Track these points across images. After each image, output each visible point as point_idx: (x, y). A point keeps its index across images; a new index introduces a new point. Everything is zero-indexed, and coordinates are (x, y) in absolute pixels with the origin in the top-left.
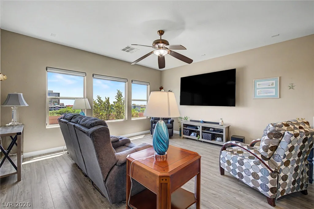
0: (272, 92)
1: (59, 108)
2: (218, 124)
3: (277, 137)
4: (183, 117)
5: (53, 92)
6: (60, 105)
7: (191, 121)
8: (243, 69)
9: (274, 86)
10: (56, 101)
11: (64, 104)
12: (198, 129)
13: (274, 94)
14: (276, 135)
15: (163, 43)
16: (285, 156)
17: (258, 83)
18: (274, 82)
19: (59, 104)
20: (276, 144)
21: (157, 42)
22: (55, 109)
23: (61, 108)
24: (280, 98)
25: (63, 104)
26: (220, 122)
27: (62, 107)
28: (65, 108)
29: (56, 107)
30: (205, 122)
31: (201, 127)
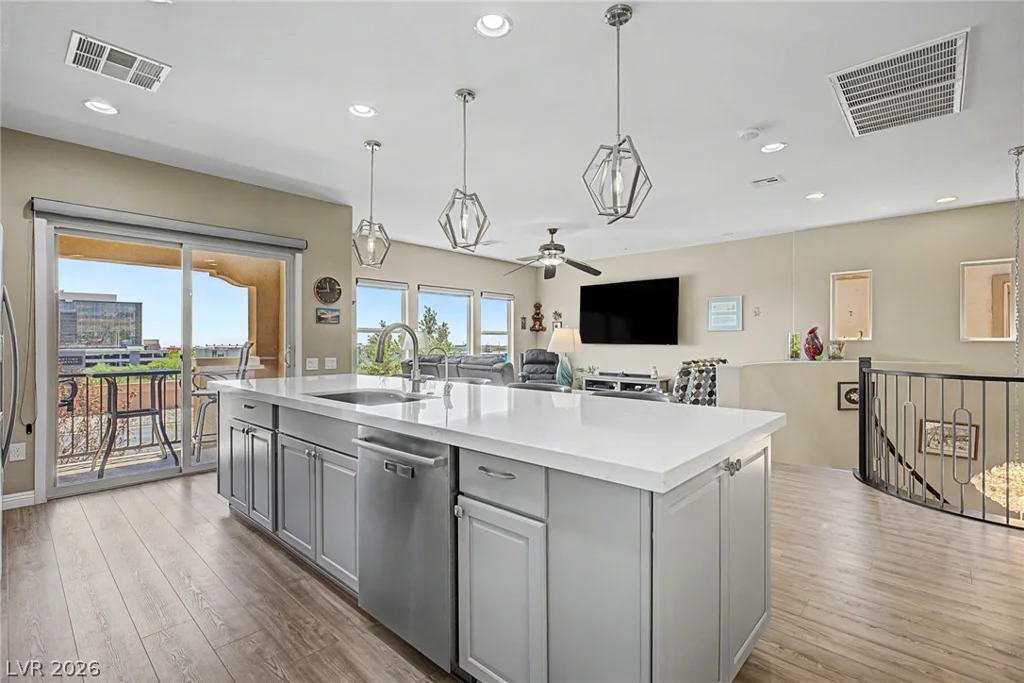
0: (733, 321)
1: (143, 356)
2: (649, 377)
3: (686, 376)
4: (586, 368)
5: (118, 301)
6: (146, 348)
7: (601, 374)
8: (691, 278)
9: (735, 310)
10: (129, 332)
11: (160, 343)
12: (613, 388)
13: (735, 324)
14: (685, 373)
15: (556, 249)
16: (692, 394)
17: (713, 304)
18: (735, 303)
19: (138, 342)
20: (685, 383)
21: (546, 248)
22: (127, 360)
23: (149, 356)
24: (743, 329)
25: (156, 344)
26: (652, 373)
27: (153, 352)
28: (165, 355)
29: (133, 352)
30: (627, 375)
31: (619, 384)
